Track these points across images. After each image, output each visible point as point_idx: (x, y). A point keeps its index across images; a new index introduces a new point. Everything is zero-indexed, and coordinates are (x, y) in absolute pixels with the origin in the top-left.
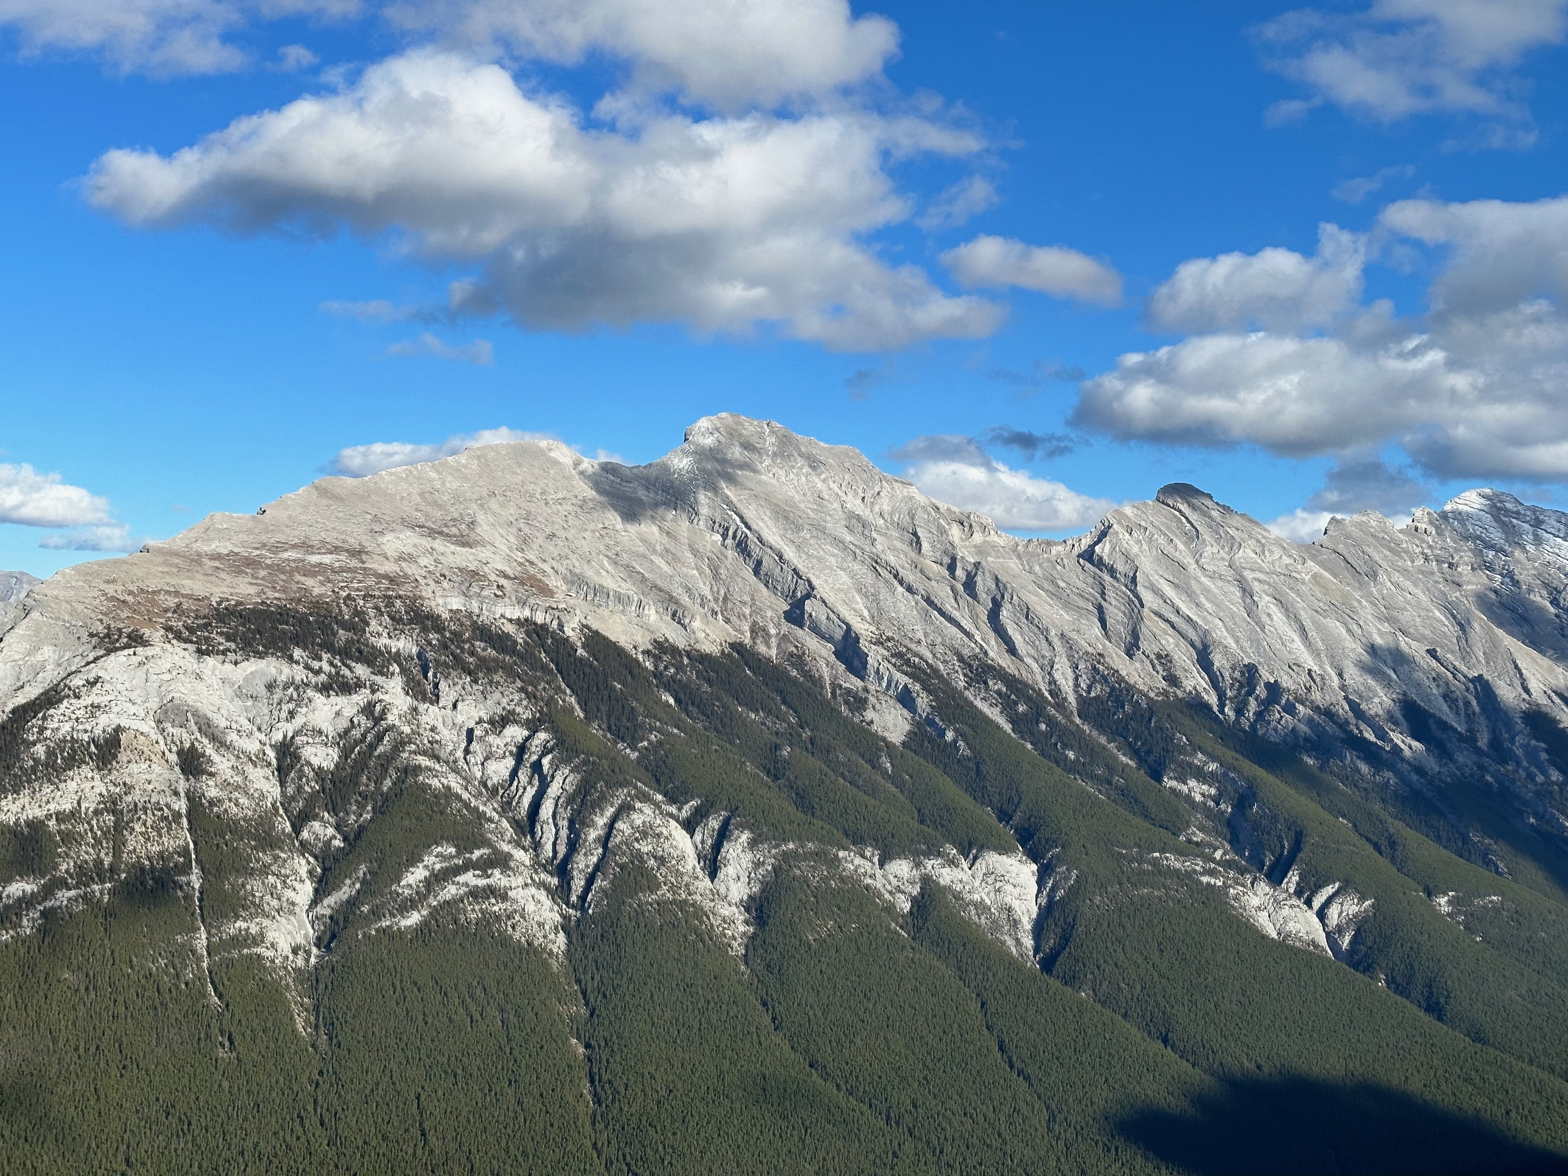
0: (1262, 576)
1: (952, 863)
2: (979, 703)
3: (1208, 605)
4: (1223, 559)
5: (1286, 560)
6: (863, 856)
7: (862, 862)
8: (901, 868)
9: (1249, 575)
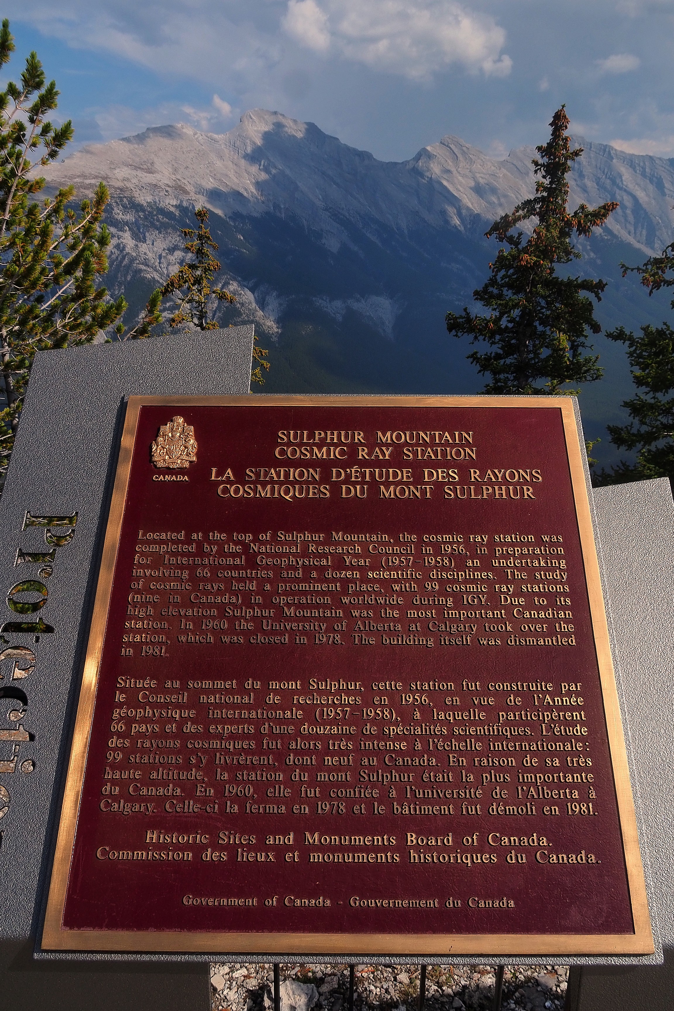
0: (482, 175)
1: (358, 301)
2: (368, 235)
3: (461, 189)
4: (468, 169)
5: (493, 168)
6: (323, 300)
7: (323, 301)
8: (338, 304)
9: (478, 175)
